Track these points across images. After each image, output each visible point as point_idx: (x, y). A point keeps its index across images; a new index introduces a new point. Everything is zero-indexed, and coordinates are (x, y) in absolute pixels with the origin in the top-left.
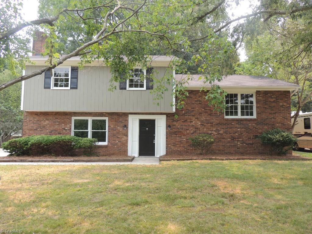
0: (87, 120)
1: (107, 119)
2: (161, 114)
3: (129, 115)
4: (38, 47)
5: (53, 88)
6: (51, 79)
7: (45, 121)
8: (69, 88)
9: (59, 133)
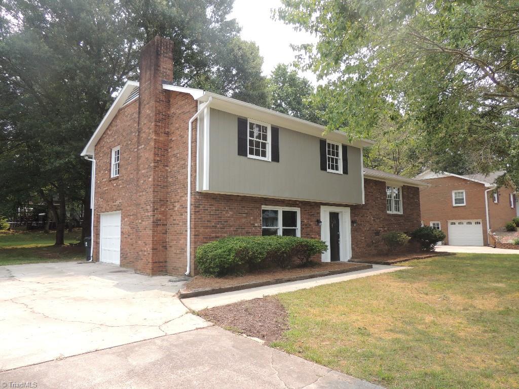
0: (278, 211)
1: (298, 210)
2: (346, 206)
3: (322, 206)
4: (166, 69)
5: (249, 156)
6: (247, 140)
7: (228, 211)
8: (270, 160)
9: (247, 233)
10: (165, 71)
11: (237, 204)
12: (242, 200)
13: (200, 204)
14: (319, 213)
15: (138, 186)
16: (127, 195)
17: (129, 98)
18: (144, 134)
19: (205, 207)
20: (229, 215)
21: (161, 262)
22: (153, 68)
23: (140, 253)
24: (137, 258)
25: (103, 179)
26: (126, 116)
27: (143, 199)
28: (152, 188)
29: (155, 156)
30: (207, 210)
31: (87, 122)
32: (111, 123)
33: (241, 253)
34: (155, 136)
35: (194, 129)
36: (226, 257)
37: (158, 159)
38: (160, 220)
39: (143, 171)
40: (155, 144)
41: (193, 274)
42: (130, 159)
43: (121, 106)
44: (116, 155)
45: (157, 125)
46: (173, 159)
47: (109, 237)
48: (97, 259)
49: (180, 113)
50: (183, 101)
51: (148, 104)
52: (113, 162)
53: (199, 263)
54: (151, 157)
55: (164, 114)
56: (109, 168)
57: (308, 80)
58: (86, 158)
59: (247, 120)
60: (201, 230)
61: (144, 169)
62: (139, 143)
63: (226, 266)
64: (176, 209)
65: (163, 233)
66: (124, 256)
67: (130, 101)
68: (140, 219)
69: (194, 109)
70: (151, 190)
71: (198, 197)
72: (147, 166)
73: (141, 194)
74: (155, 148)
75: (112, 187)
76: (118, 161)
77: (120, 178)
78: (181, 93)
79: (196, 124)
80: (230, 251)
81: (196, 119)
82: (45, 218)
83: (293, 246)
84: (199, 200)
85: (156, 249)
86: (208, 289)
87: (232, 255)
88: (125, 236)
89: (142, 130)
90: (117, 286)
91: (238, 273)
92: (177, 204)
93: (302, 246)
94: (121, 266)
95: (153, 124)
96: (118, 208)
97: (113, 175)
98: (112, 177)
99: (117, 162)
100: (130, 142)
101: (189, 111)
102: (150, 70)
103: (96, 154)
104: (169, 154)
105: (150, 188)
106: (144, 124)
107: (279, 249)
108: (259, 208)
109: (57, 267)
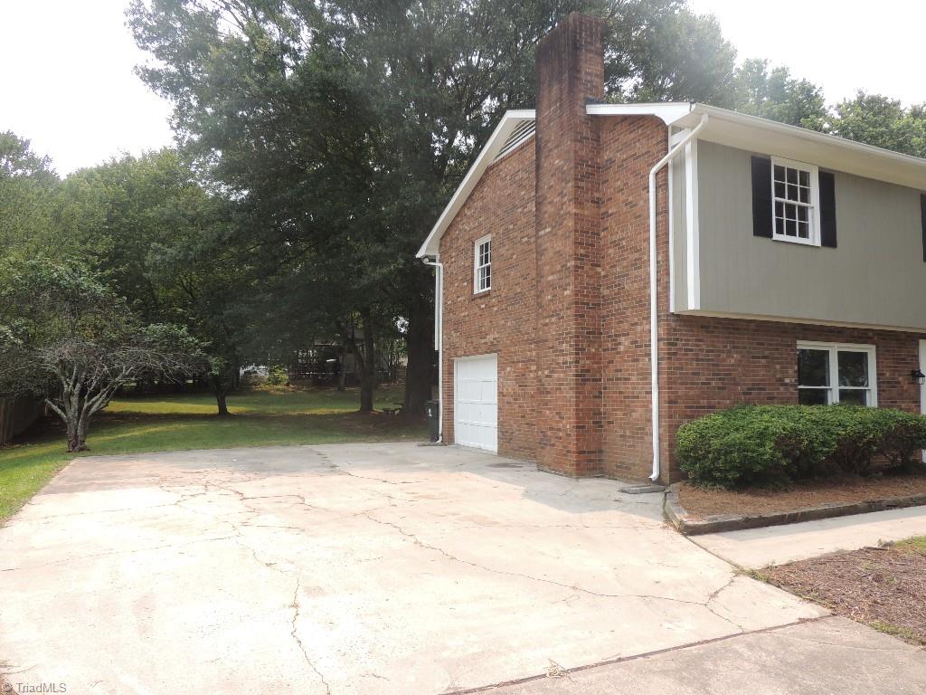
0: (827, 353)
1: (871, 351)
3: (921, 342)
4: (590, 74)
5: (776, 236)
6: (771, 201)
7: (729, 352)
8: (818, 243)
9: (768, 398)
10: (589, 78)
11: (749, 339)
12: (756, 330)
13: (677, 339)
14: (916, 357)
15: (540, 305)
16: (509, 324)
17: (507, 145)
18: (549, 206)
19: (687, 345)
20: (733, 361)
21: (593, 452)
22: (566, 76)
23: (549, 433)
24: (544, 442)
25: (458, 297)
26: (503, 179)
27: (553, 332)
28: (573, 310)
29: (577, 248)
30: (691, 350)
31: (424, 199)
32: (472, 194)
33: (786, 442)
34: (575, 208)
35: (662, 186)
36: (756, 448)
37: (582, 251)
38: (588, 371)
39: (550, 278)
40: (576, 223)
41: (666, 479)
42: (515, 257)
43: (492, 162)
44: (482, 252)
45: (578, 187)
46: (611, 251)
47: (471, 401)
48: (449, 439)
49: (627, 159)
50: (631, 132)
51: (557, 147)
52: (477, 265)
53: (686, 458)
54: (569, 248)
55: (590, 163)
56: (468, 278)
57: (812, 83)
58: (426, 261)
59: (769, 162)
60: (682, 391)
61: (553, 274)
62: (539, 225)
63: (758, 468)
64: (622, 348)
65: (595, 397)
66: (505, 435)
67: (509, 151)
68: (546, 369)
69: (660, 147)
70: (571, 312)
71: (673, 324)
72: (559, 267)
73: (547, 321)
74: (576, 231)
75: (477, 310)
76: (486, 262)
77: (493, 294)
78: (625, 118)
79: (666, 176)
80: (762, 435)
81: (666, 166)
82: (336, 366)
83: (890, 427)
84: (675, 330)
85: (583, 427)
86: (735, 518)
87: (769, 446)
88: (507, 399)
89: (545, 198)
90: (527, 494)
91: (777, 483)
92: (623, 339)
93: (907, 428)
94: (500, 453)
95: (570, 184)
96: (491, 349)
97: (478, 290)
98: (476, 292)
99: (484, 265)
100: (511, 227)
101: (648, 152)
102: (560, 82)
103: (442, 254)
104: (602, 242)
105: (567, 309)
106: (551, 187)
107: (861, 436)
108: (791, 345)
109: (391, 452)
